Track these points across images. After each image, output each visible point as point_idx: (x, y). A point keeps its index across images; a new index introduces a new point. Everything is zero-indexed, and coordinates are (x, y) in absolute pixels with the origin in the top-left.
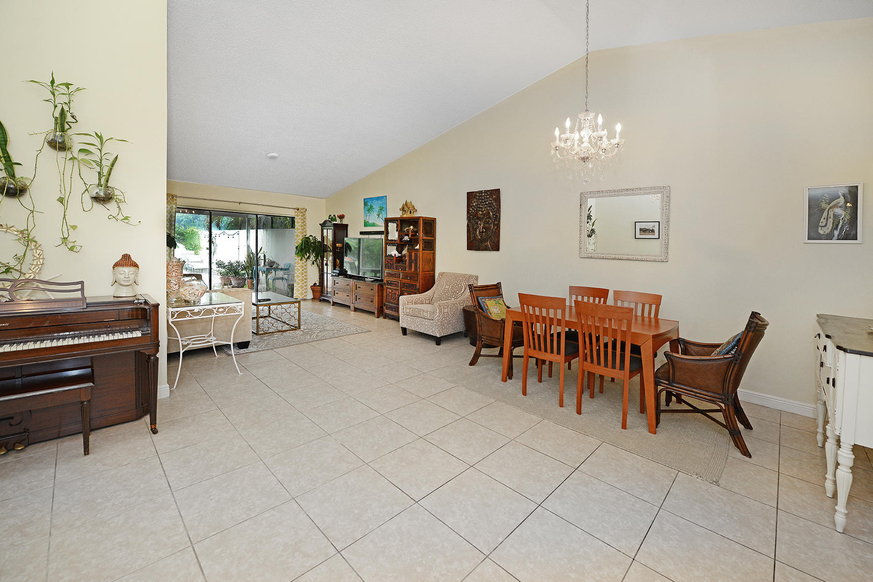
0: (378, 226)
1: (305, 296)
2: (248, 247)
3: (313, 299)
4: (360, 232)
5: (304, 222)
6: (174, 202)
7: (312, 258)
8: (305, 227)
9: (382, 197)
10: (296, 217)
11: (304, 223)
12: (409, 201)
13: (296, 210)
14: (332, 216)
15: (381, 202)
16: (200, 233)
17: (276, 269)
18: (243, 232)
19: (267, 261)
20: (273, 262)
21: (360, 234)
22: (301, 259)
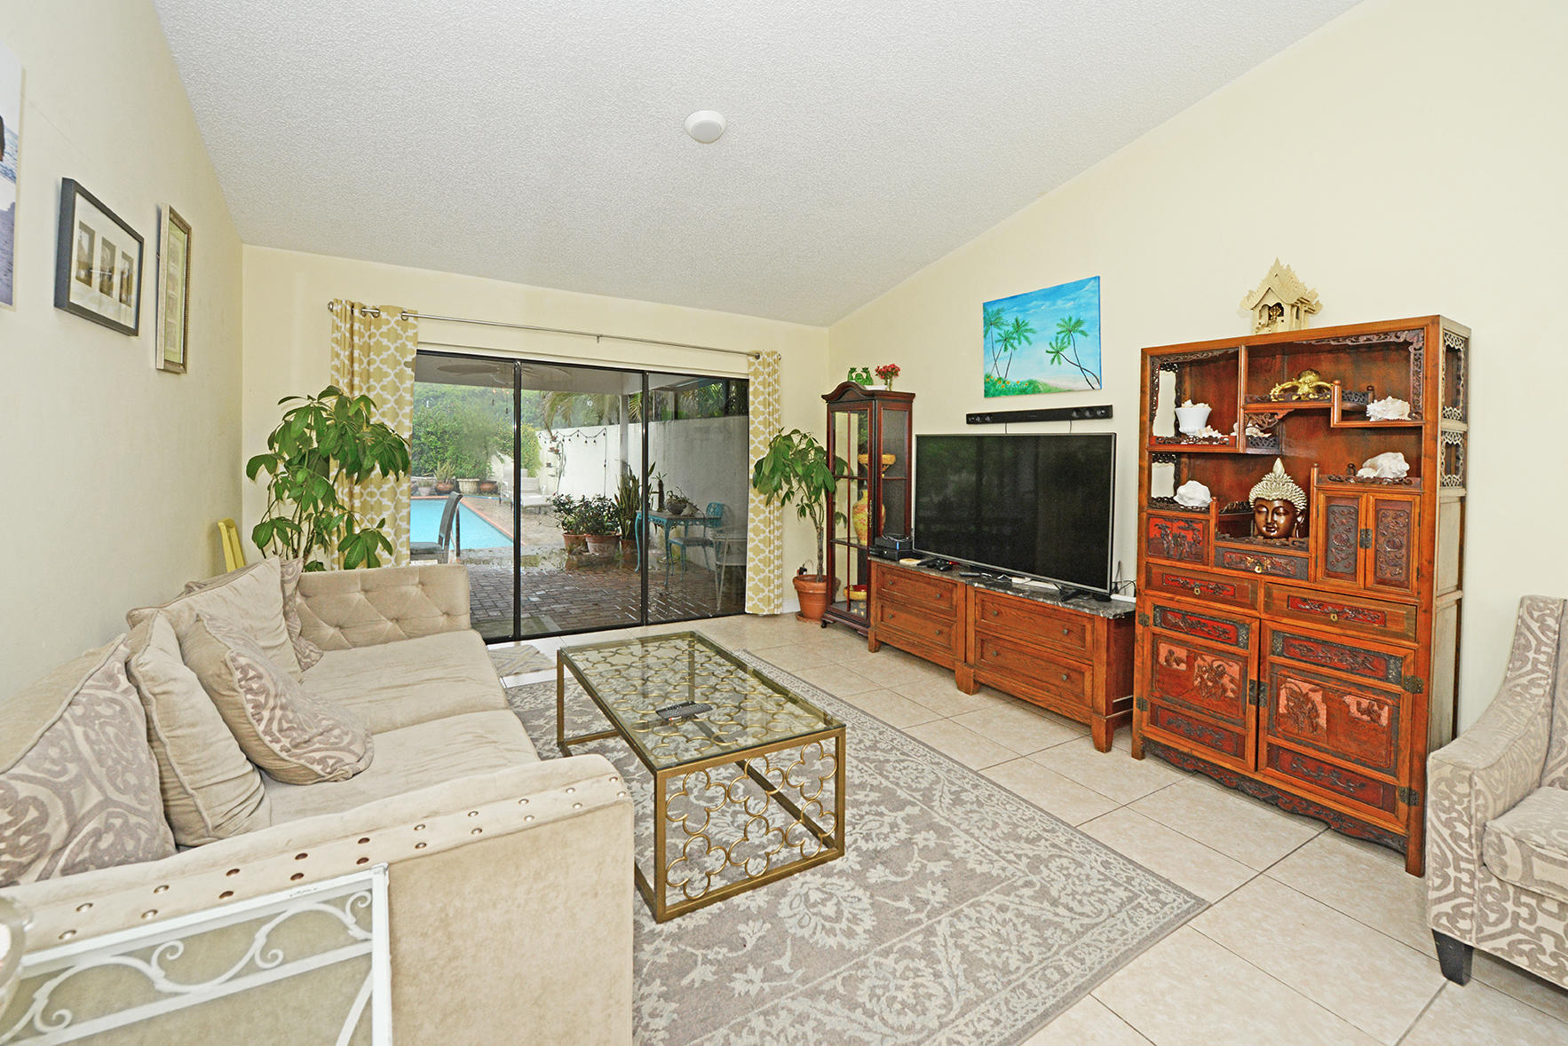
0: (1051, 390)
1: (778, 606)
2: (625, 465)
3: (801, 615)
4: (969, 416)
5: (776, 391)
6: (410, 332)
7: (800, 494)
8: (777, 406)
9: (1079, 285)
10: (752, 379)
11: (776, 396)
12: (1284, 264)
13: (752, 359)
14: (859, 371)
15: (1070, 304)
16: (537, 433)
17: (692, 518)
18: (614, 431)
19: (667, 497)
20: (684, 501)
21: (968, 422)
22: (768, 503)
